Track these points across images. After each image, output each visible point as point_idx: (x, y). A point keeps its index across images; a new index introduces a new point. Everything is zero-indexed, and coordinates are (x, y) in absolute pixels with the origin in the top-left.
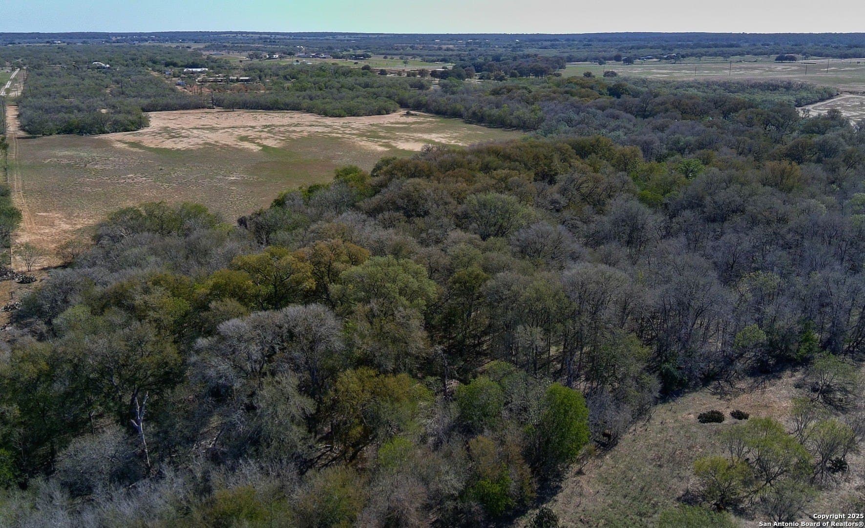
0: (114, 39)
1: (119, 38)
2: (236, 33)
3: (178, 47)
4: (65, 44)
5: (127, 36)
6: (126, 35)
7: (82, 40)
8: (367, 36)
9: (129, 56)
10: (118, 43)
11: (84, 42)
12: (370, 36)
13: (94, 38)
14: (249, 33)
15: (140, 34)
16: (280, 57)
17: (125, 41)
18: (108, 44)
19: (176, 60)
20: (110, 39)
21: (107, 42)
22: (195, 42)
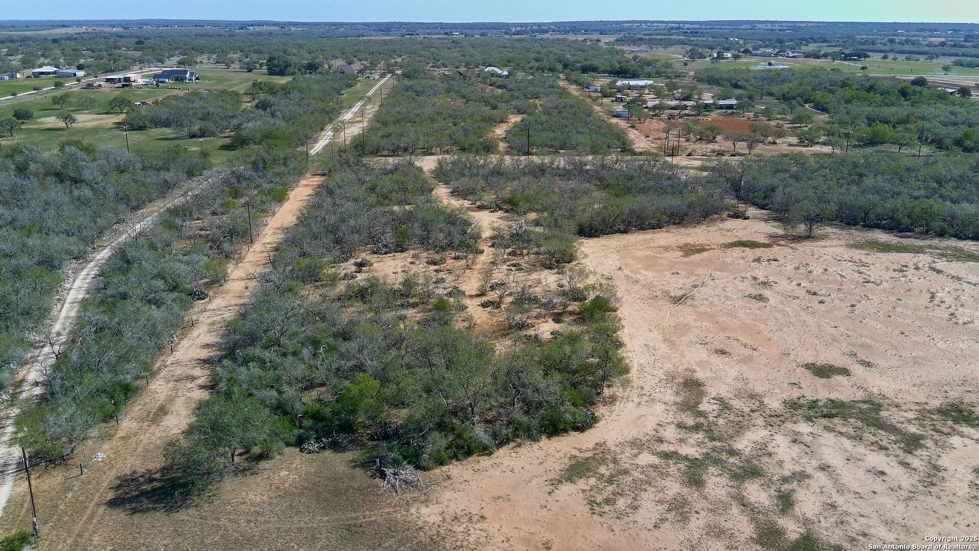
0: (513, 30)
1: (518, 29)
2: (640, 22)
3: (585, 40)
4: (463, 36)
5: (526, 27)
6: (526, 25)
7: (481, 31)
8: (793, 25)
9: (532, 55)
10: (517, 34)
11: (482, 35)
12: (797, 25)
13: (494, 29)
14: (653, 22)
15: (540, 25)
16: (736, 57)
17: (525, 32)
18: (507, 36)
19: (595, 63)
20: (510, 30)
21: (506, 33)
22: (601, 34)
